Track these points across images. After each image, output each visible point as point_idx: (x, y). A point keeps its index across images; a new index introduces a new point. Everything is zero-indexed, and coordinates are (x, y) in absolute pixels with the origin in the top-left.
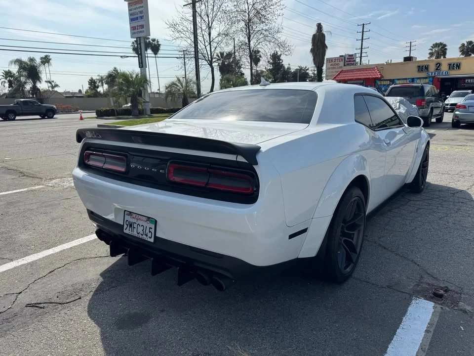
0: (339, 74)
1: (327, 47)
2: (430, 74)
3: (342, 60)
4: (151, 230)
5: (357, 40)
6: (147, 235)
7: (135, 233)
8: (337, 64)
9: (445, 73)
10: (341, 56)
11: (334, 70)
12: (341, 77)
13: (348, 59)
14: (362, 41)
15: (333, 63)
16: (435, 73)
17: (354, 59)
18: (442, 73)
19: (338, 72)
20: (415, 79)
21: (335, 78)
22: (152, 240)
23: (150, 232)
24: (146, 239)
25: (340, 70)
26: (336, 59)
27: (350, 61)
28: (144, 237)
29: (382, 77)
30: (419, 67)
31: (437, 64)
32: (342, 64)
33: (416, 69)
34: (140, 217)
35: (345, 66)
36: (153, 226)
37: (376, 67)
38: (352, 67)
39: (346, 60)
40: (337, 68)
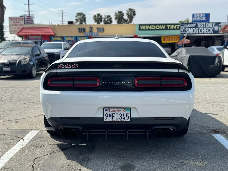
0: (21, 30)
1: (5, 8)
2: (87, 34)
3: (22, 19)
4: (127, 115)
5: (25, 4)
6: (125, 119)
7: (114, 119)
8: (18, 22)
9: (96, 34)
10: (21, 16)
11: (16, 27)
12: (23, 33)
13: (27, 19)
14: (29, 6)
15: (15, 21)
16: (90, 34)
17: (32, 20)
18: (94, 34)
19: (19, 28)
20: (78, 37)
21: (18, 33)
22: (129, 120)
23: (127, 116)
24: (125, 121)
25: (22, 27)
26: (17, 18)
27: (29, 21)
28: (123, 120)
29: (55, 34)
30: (79, 29)
31: (90, 28)
32: (22, 22)
33: (78, 30)
34: (118, 109)
35: (25, 24)
36: (129, 112)
37: (50, 27)
38: (31, 26)
39: (26, 19)
40: (19, 25)
